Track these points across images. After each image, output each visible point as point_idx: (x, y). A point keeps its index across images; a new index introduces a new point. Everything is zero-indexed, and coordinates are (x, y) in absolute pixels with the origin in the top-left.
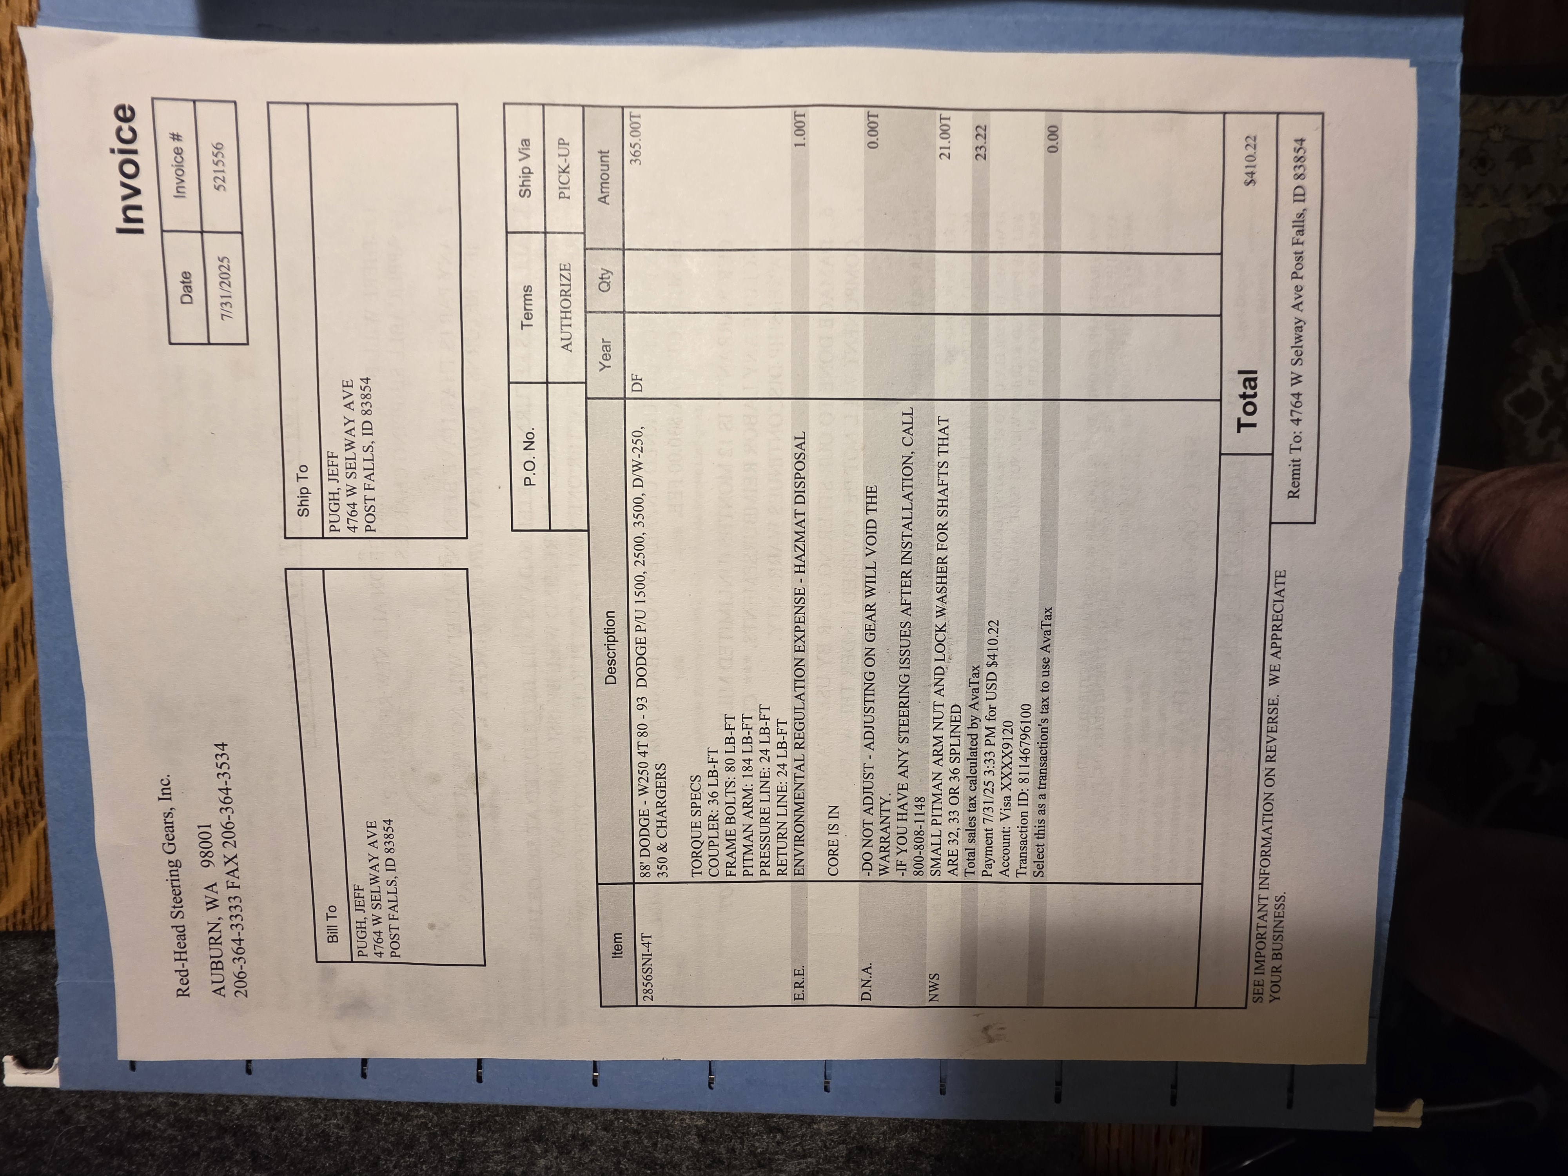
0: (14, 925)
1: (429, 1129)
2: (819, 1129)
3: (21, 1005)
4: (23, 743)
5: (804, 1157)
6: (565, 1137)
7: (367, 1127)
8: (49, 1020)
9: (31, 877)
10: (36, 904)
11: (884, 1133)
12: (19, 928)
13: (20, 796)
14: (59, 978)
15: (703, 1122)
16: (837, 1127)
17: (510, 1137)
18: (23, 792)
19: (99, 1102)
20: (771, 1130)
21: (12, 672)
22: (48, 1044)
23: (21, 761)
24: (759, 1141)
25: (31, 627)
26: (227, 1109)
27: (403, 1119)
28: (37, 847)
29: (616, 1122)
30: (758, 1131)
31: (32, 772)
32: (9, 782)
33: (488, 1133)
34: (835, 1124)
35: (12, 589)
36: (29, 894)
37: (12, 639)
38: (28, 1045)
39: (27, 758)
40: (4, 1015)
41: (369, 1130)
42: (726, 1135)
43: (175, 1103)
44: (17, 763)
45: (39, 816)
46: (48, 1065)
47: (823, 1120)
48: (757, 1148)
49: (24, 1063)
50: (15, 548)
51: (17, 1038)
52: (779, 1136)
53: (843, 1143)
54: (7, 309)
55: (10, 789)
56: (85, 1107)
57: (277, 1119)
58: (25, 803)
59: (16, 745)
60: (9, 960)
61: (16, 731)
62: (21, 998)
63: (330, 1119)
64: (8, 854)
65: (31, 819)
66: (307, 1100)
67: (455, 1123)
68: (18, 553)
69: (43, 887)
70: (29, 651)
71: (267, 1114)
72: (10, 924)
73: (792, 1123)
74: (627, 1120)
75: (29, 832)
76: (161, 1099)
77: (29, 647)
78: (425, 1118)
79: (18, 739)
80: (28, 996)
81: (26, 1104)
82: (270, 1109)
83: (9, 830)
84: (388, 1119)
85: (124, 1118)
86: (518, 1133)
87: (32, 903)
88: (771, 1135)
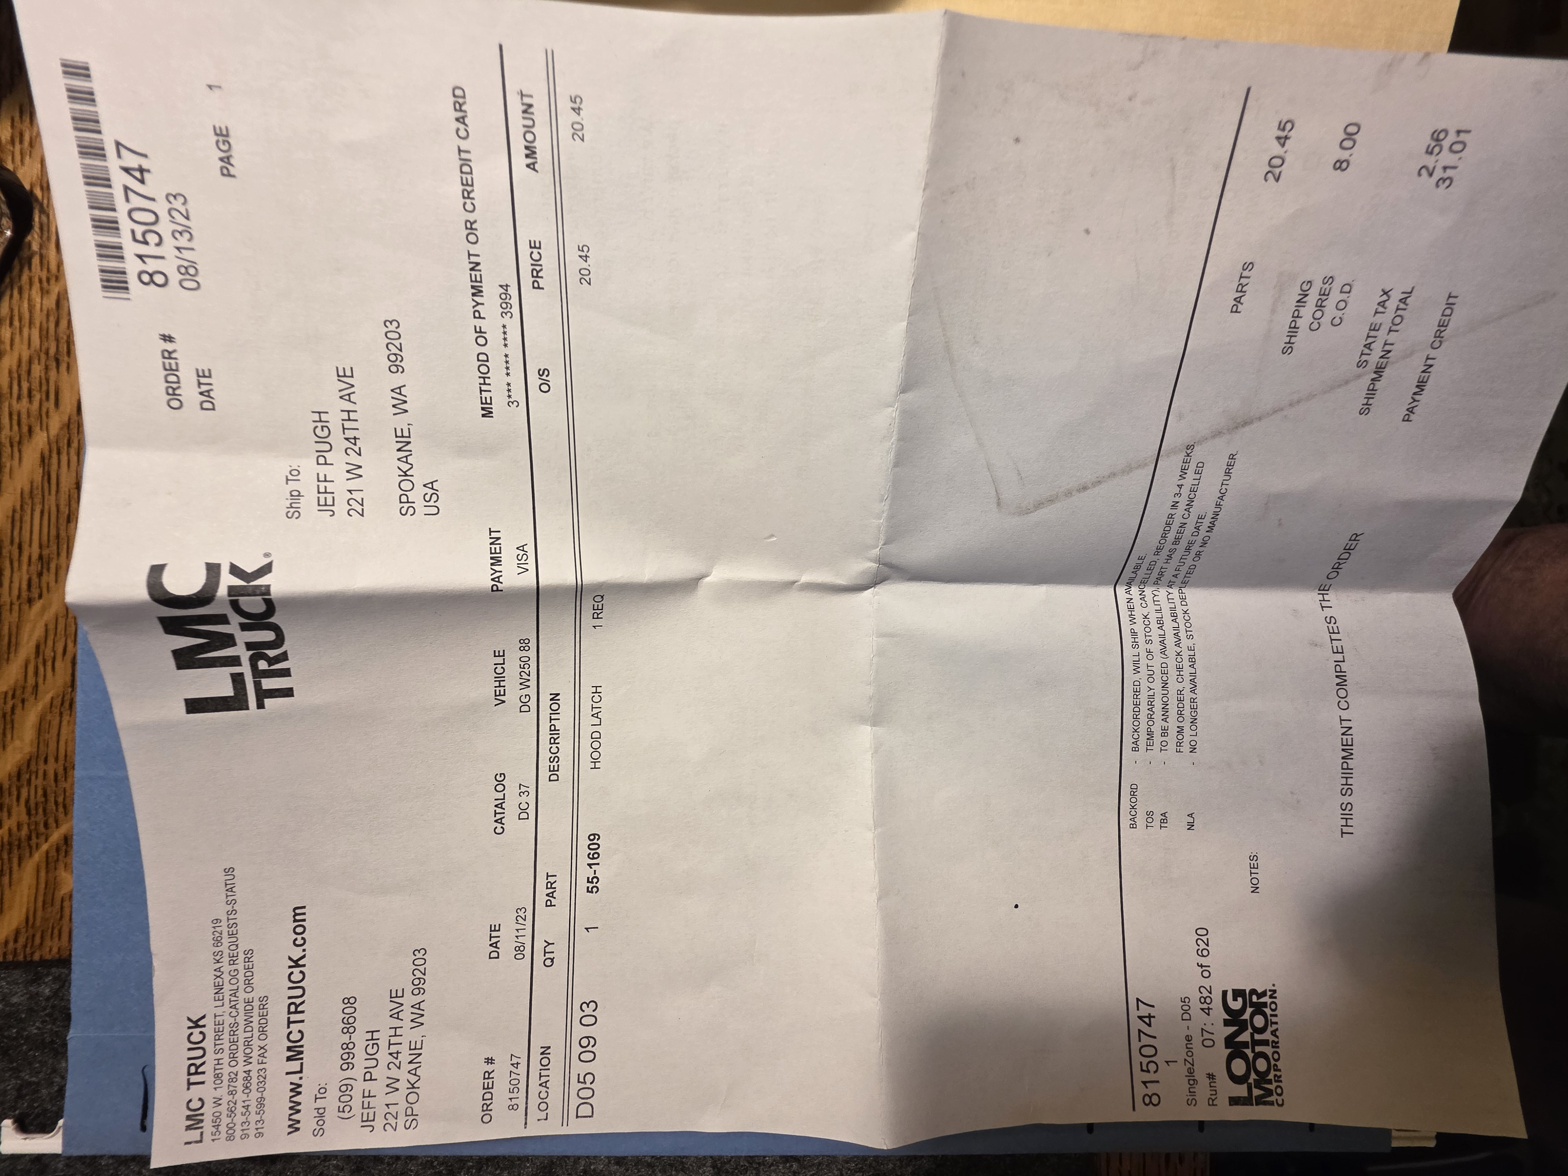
1: (434, 1167)
3: (5, 1041)
4: (33, 763)
8: (35, 1056)
9: (28, 903)
10: (31, 932)
12: (10, 958)
13: (24, 818)
18: (29, 813)
21: (29, 689)
23: (29, 781)
25: (54, 643)
28: (38, 871)
30: (774, 1161)
31: (40, 792)
32: (15, 803)
35: (38, 605)
36: (25, 921)
37: (33, 656)
38: (8, 1085)
39: (37, 777)
41: (370, 1171)
42: (742, 1166)
44: (25, 783)
45: (43, 838)
50: (45, 566)
52: (795, 1166)
53: (859, 1171)
54: (61, 335)
55: (15, 810)
58: (29, 825)
59: (25, 765)
61: (27, 749)
62: (6, 1033)
63: (330, 1160)
64: (6, 880)
65: (34, 841)
68: (48, 570)
69: (39, 914)
70: (49, 668)
75: (31, 855)
77: (49, 663)
79: (28, 758)
80: (15, 1031)
83: (10, 853)
85: (106, 1165)
87: (27, 931)
88: (788, 1165)
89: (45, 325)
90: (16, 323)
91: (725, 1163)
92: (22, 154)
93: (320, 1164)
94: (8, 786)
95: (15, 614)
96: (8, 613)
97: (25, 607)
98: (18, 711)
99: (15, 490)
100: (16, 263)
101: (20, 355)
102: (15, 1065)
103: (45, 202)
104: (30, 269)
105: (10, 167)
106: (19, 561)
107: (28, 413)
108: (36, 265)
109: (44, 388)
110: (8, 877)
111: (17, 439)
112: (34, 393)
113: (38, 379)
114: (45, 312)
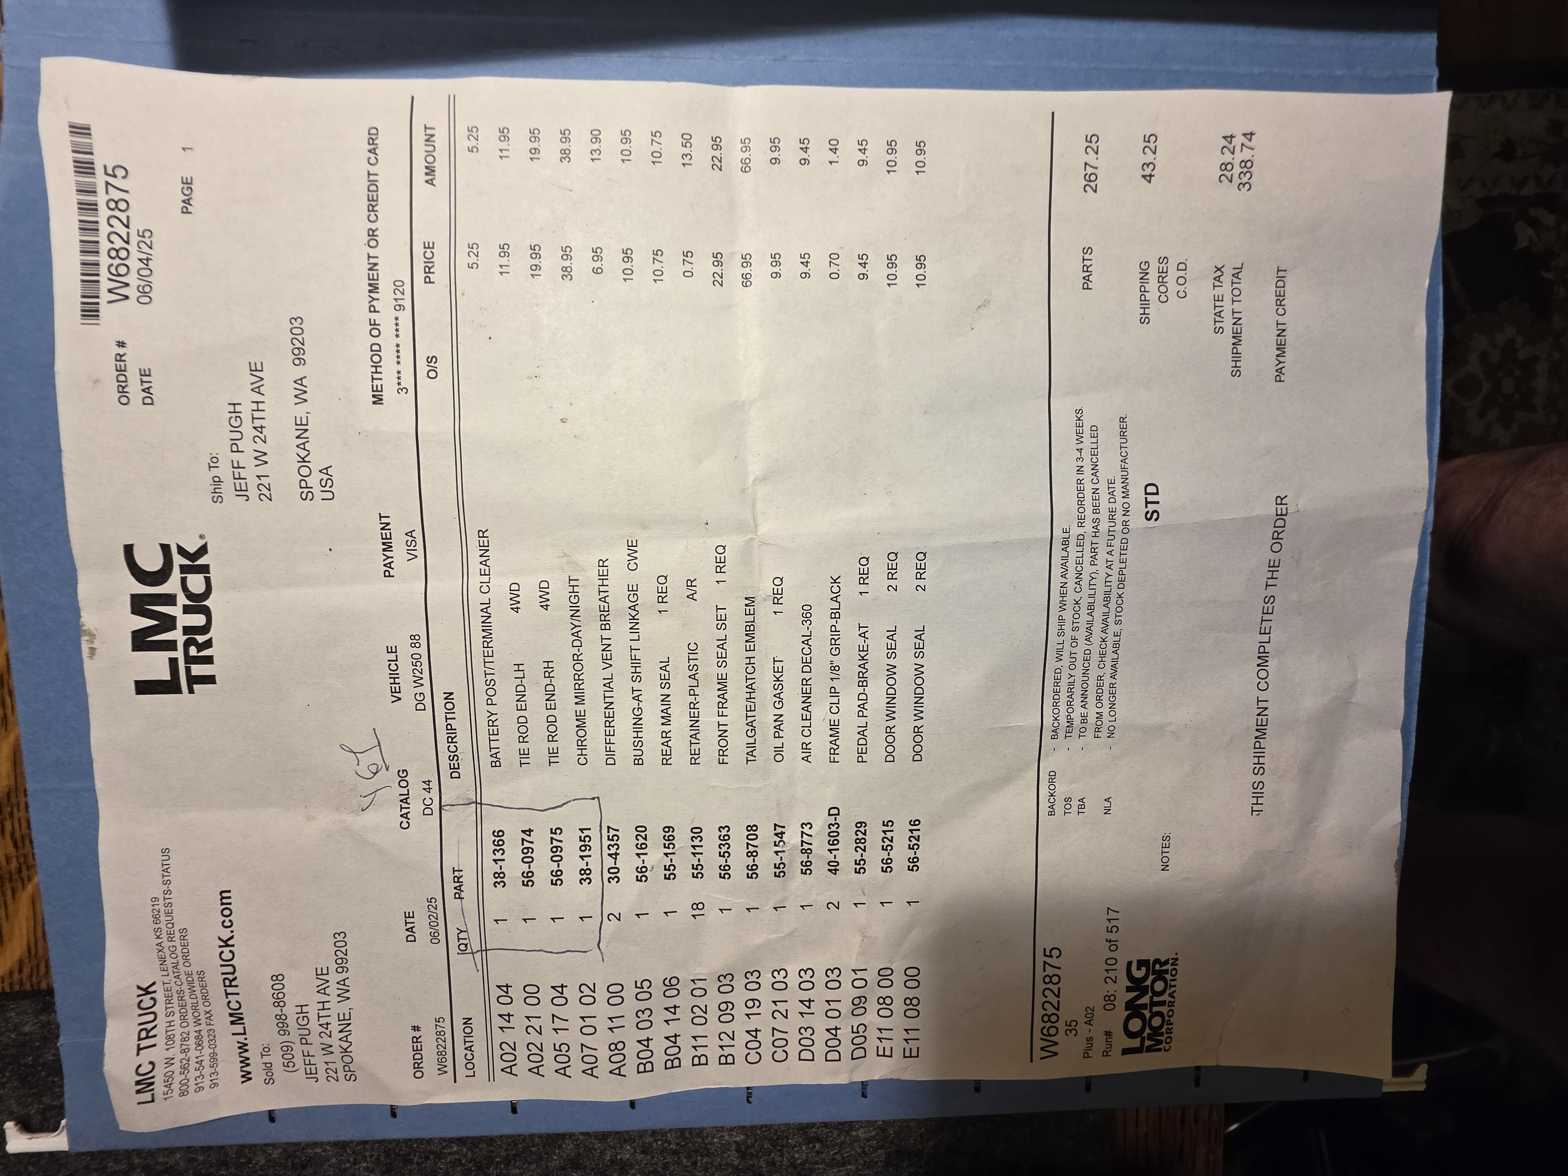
0: (11, 985)
1: (463, 1165)
2: (857, 1136)
3: (22, 1068)
4: (13, 795)
5: (844, 1164)
6: (603, 1164)
7: (398, 1168)
8: (54, 1082)
9: (28, 934)
10: (34, 962)
11: (921, 1136)
12: (17, 988)
13: (11, 850)
14: (61, 1038)
15: (742, 1137)
16: (873, 1133)
17: (547, 1167)
18: (16, 846)
19: (111, 1164)
20: (810, 1140)
22: (54, 1107)
23: (11, 814)
24: (798, 1152)
26: (250, 1161)
27: (436, 1158)
28: (32, 906)
29: (654, 1144)
30: (797, 1142)
31: (24, 824)
33: (524, 1164)
34: (873, 1130)
36: (26, 952)
38: (31, 1110)
39: (19, 810)
40: (4, 1080)
41: (400, 1171)
42: (766, 1149)
43: (194, 1158)
44: (8, 816)
45: (31, 872)
46: (54, 1128)
47: (861, 1127)
48: (797, 1159)
49: (28, 1127)
51: (19, 1103)
52: (818, 1146)
53: (881, 1148)
56: (96, 1170)
57: (304, 1167)
58: (17, 858)
59: (6, 797)
60: (8, 1023)
62: (22, 1062)
63: (360, 1163)
65: (25, 873)
66: (335, 1144)
67: (490, 1157)
69: (40, 943)
71: (293, 1162)
72: (6, 984)
73: (831, 1132)
74: (666, 1141)
75: (24, 888)
76: (178, 1156)
78: (458, 1154)
79: (7, 790)
80: (30, 1059)
81: (31, 1172)
82: (296, 1157)
84: (420, 1158)
86: (555, 1162)
87: (30, 961)
88: (811, 1145)
91: (749, 1147)
93: (351, 1167)
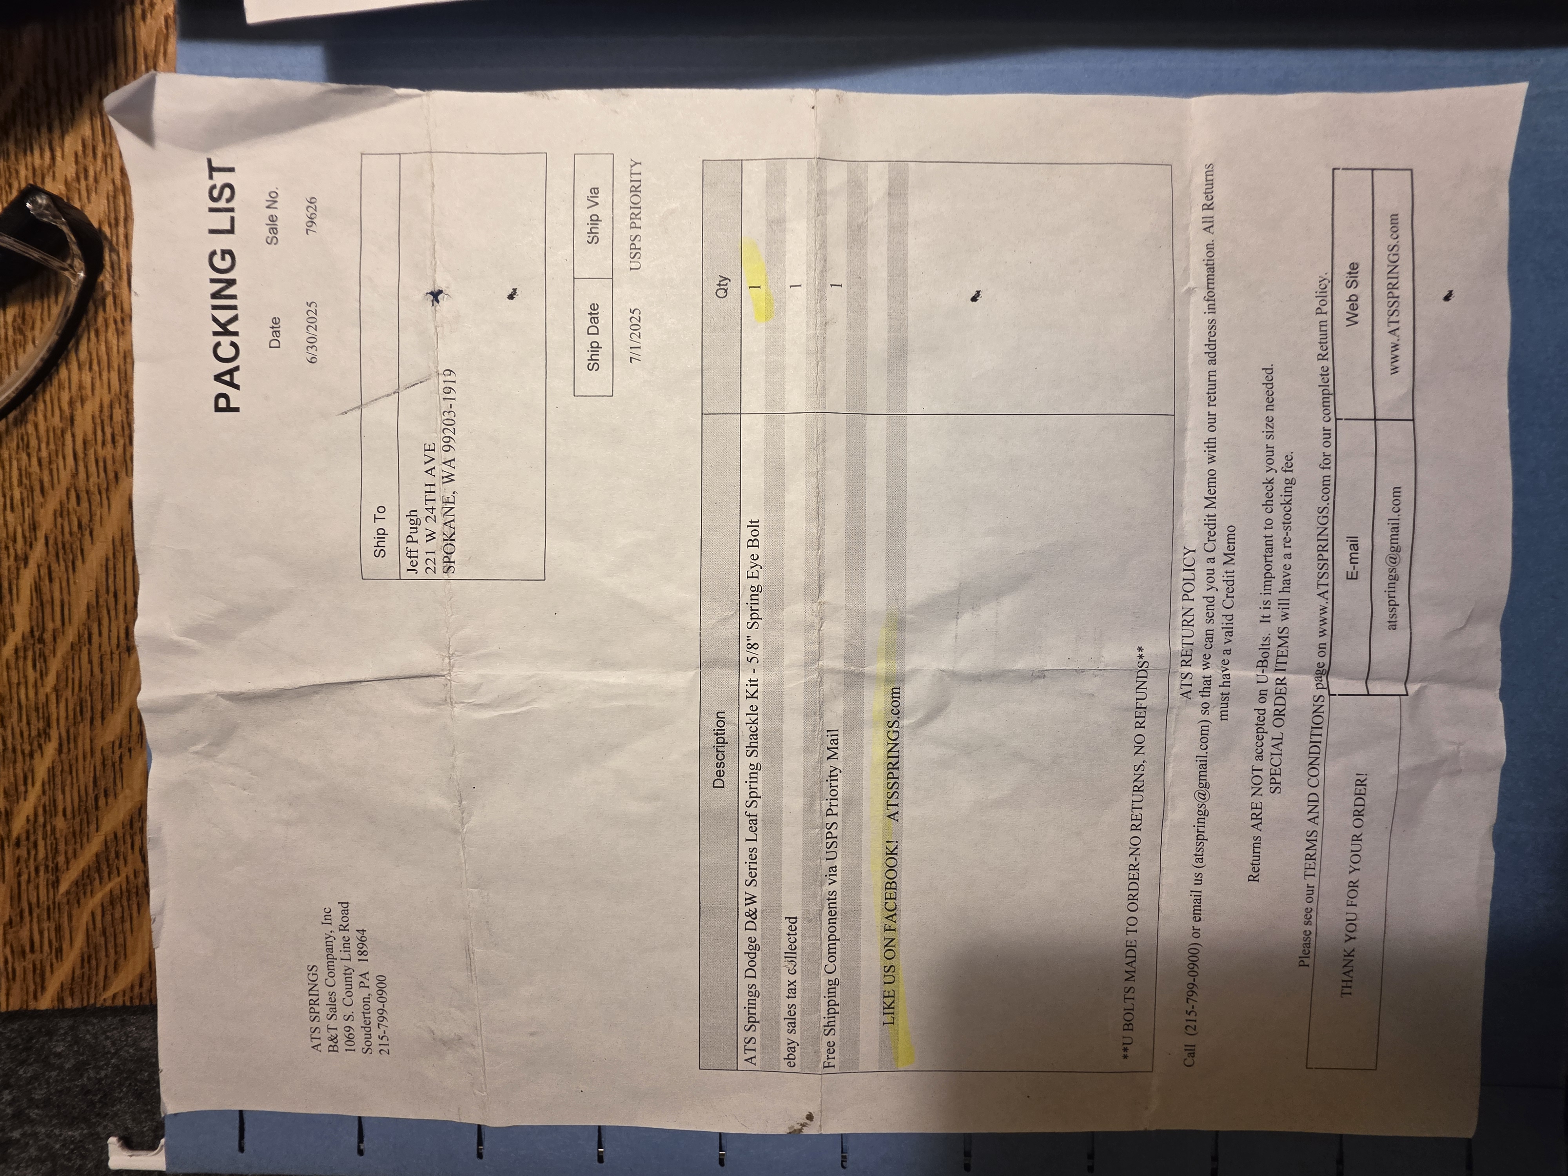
0: (131, 998)
3: (138, 1084)
12: (137, 1002)
21: (134, 738)
32: (130, 851)
36: (148, 965)
44: (138, 831)
49: (129, 1144)
51: (134, 1120)
55: (130, 858)
59: (137, 813)
60: (128, 1037)
64: (127, 925)
72: (127, 998)
80: (146, 1074)
83: (129, 900)
89: (122, 367)
90: (95, 367)
92: (88, 191)
94: (122, 835)
95: (116, 663)
96: (109, 662)
97: (125, 656)
98: (126, 760)
99: (106, 538)
100: (91, 304)
101: (101, 400)
102: (149, 1107)
103: (114, 239)
104: (104, 310)
105: (77, 205)
106: (116, 609)
107: (113, 458)
108: (110, 306)
109: (127, 432)
110: (129, 923)
111: (105, 486)
112: (117, 438)
113: (120, 424)
114: (122, 354)
